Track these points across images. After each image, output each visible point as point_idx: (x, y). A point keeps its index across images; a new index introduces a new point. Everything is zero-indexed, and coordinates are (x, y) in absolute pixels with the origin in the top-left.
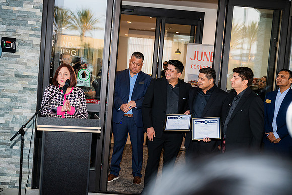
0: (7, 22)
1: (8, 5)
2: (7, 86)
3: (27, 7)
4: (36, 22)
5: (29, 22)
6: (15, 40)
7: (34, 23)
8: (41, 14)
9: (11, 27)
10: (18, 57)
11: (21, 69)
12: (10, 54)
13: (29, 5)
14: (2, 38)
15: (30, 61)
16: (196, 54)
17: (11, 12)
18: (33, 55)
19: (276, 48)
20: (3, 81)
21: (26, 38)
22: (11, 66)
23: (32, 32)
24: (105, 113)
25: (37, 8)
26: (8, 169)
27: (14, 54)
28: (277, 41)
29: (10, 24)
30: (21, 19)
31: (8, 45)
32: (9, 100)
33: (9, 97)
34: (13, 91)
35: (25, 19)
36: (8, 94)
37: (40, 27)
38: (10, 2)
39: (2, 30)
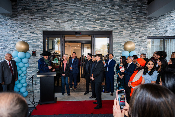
2: (35, 64)
3: (39, 43)
4: (41, 46)
6: (36, 52)
8: (42, 44)
9: (34, 49)
14: (32, 52)
17: (34, 44)
19: (109, 48)
21: (39, 51)
22: (35, 59)
23: (40, 49)
27: (36, 56)
28: (109, 46)
29: (34, 48)
31: (34, 54)
32: (35, 68)
35: (38, 46)
36: (35, 67)
37: (42, 48)
38: (33, 42)
39: (31, 49)
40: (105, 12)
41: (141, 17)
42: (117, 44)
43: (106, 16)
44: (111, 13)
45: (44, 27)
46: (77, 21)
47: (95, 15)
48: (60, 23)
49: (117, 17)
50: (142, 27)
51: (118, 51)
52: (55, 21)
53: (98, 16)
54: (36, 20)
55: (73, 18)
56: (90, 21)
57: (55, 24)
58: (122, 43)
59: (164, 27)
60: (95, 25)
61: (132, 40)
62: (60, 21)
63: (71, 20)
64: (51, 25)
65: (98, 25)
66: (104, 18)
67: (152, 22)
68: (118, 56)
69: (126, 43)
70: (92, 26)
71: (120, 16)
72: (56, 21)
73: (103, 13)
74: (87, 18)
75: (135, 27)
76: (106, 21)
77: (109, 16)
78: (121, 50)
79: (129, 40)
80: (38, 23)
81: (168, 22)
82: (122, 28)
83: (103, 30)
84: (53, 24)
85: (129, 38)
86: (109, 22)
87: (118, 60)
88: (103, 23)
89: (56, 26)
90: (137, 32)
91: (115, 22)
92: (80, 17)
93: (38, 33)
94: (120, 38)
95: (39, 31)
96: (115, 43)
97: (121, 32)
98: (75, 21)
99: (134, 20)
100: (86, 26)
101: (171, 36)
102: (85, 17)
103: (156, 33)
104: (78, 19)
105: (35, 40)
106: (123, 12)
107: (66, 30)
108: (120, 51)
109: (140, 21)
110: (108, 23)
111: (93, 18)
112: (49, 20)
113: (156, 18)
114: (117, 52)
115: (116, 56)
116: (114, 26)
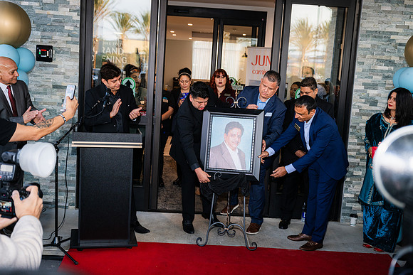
0: (41, 28)
1: (42, 9)
2: (45, 98)
3: (63, 11)
4: (73, 27)
5: (66, 28)
6: (51, 47)
7: (72, 28)
8: (79, 18)
9: (46, 34)
10: (56, 66)
11: (59, 80)
12: (47, 63)
13: (65, 8)
14: (37, 46)
15: (69, 70)
16: (258, 58)
17: (46, 17)
18: (72, 63)
19: (341, 50)
20: (39, 93)
21: (64, 45)
22: (48, 76)
23: (70, 39)
24: (153, 126)
25: (74, 11)
26: (50, 188)
27: (51, 63)
28: (341, 43)
29: (44, 30)
30: (57, 24)
31: (44, 54)
32: (47, 113)
33: (48, 110)
34: (52, 104)
35: (62, 24)
37: (78, 33)
38: (44, 6)
39: (36, 37)
42: (377, 35)
51: (379, 68)
58: (397, 34)
68: (374, 86)
78: (390, 63)
87: (374, 103)
94: (389, 12)
96: (370, 34)
105: (48, 1)
108: (387, 68)
114: (373, 71)
115: (367, 86)
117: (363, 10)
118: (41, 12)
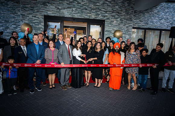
3: (40, 26)
4: (42, 30)
8: (44, 27)
29: (36, 30)
30: (39, 29)
38: (36, 25)
39: (34, 32)
40: (99, 3)
41: (129, 10)
42: (108, 31)
43: (100, 7)
44: (105, 5)
45: (46, 12)
46: (76, 9)
47: (92, 5)
48: (60, 10)
49: (110, 9)
50: (129, 19)
52: (55, 7)
53: (94, 6)
54: (38, 5)
55: (72, 6)
56: (86, 10)
57: (56, 10)
58: (112, 31)
59: (146, 19)
60: (91, 13)
61: (120, 29)
62: (60, 8)
63: (70, 8)
64: (51, 11)
65: (93, 14)
66: (99, 9)
67: (137, 15)
69: (116, 31)
70: (89, 15)
71: (112, 8)
72: (57, 7)
73: (98, 4)
74: (84, 7)
75: (124, 19)
76: (100, 11)
77: (103, 7)
79: (118, 29)
80: (40, 8)
81: (150, 16)
82: (113, 18)
83: (97, 19)
84: (54, 10)
85: (118, 27)
86: (103, 12)
88: (98, 13)
89: (56, 11)
90: (125, 23)
91: (108, 12)
92: (79, 5)
93: (40, 17)
94: (110, 26)
95: (41, 15)
96: (106, 31)
97: (112, 22)
98: (74, 9)
99: (123, 12)
100: (83, 14)
101: (150, 28)
102: (83, 6)
103: (140, 25)
104: (77, 7)
105: (37, 24)
106: (115, 4)
107: (65, 16)
109: (128, 14)
110: (101, 13)
111: (89, 7)
112: (51, 6)
113: (141, 12)
116: (107, 16)
117: (105, 26)
118: (35, 26)
